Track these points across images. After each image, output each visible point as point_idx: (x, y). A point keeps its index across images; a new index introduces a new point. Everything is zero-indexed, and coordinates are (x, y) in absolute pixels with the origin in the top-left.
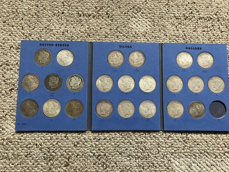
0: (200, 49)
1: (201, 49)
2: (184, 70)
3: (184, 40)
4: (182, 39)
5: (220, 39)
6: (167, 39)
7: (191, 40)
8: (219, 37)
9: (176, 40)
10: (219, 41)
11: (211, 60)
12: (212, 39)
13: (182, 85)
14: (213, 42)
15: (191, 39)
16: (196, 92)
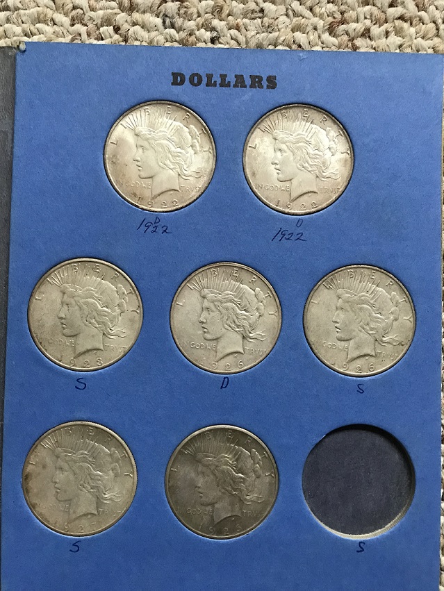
0: (265, 83)
1: (272, 83)
2: (154, 224)
3: (173, 26)
4: (159, 21)
5: (406, 25)
6: (59, 17)
7: (213, 29)
8: (398, 11)
9: (117, 30)
10: (398, 40)
11: (339, 156)
12: (353, 25)
13: (132, 321)
14: (358, 42)
15: (216, 22)
16: (221, 368)
